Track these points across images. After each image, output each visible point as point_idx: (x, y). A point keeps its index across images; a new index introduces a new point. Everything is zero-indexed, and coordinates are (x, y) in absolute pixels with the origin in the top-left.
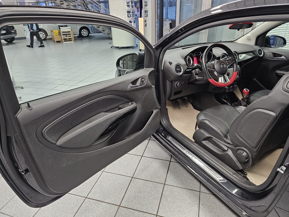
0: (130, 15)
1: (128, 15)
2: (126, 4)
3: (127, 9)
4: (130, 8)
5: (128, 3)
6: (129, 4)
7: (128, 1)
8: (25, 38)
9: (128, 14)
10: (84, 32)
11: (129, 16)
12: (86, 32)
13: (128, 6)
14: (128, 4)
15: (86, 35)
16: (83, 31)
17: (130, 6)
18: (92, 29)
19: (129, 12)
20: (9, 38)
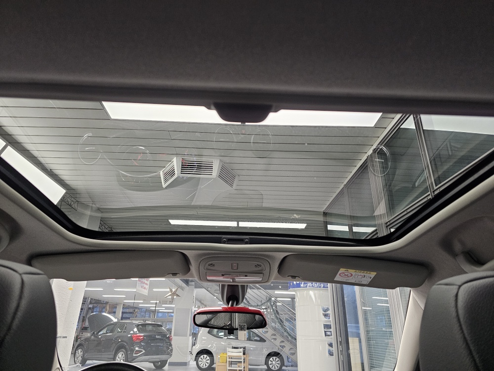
0: (331, 332)
1: (325, 332)
2: (322, 312)
3: (324, 320)
4: (329, 318)
5: (326, 310)
6: (327, 313)
7: (326, 307)
9: (326, 330)
10: (274, 362)
11: (328, 333)
12: (278, 362)
13: (326, 315)
14: (324, 311)
16: (272, 360)
17: (329, 317)
18: (288, 358)
19: (327, 327)
20: (158, 360)
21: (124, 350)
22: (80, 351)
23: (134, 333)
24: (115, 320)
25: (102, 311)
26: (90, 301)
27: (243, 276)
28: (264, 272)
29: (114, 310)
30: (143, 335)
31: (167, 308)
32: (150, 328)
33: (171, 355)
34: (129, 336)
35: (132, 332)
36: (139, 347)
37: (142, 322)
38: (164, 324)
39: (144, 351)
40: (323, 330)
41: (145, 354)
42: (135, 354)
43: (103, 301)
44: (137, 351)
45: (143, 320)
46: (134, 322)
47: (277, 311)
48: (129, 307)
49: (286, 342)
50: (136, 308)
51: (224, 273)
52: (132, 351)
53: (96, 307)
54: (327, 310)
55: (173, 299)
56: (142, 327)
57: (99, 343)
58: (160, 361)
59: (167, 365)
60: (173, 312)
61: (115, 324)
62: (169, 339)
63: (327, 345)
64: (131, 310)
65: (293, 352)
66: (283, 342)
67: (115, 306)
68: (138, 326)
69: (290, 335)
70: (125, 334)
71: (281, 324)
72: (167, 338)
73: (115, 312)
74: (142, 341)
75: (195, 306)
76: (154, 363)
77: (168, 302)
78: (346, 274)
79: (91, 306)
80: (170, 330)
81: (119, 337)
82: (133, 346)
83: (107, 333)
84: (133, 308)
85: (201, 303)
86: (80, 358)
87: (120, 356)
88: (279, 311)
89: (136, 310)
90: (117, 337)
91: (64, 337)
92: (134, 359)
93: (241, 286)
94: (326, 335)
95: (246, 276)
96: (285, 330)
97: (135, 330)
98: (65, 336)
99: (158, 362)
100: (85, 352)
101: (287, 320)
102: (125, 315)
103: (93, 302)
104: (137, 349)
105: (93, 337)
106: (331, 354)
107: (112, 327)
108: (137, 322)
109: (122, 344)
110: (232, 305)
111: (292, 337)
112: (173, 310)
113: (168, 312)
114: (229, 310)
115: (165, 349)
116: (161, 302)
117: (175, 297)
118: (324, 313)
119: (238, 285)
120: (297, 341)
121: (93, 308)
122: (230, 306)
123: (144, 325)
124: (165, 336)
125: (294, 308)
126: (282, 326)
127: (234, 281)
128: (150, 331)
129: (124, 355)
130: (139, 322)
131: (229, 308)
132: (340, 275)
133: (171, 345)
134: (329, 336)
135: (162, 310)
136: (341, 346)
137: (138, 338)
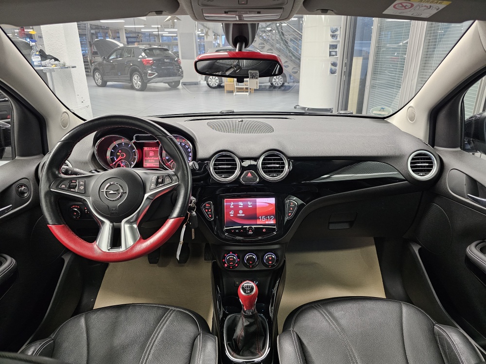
0: (336, 52)
1: (330, 52)
2: (330, 33)
3: (331, 40)
4: (336, 39)
5: (334, 31)
6: (335, 33)
7: (334, 28)
8: (196, 84)
9: (331, 50)
10: (277, 80)
11: (333, 53)
12: (281, 80)
13: (333, 36)
14: (332, 32)
15: (279, 84)
16: (276, 78)
17: (337, 37)
18: (290, 76)
19: (333, 47)
20: (171, 81)
21: (138, 73)
22: (97, 74)
23: (143, 58)
24: (121, 45)
25: (106, 36)
26: (90, 27)
27: (254, 13)
28: (284, 6)
29: (117, 35)
30: (152, 59)
31: (170, 32)
32: (158, 52)
33: (182, 76)
34: (139, 60)
35: (140, 57)
36: (151, 70)
37: (148, 47)
38: (170, 47)
39: (156, 74)
40: (328, 50)
41: (159, 76)
42: (149, 76)
43: (104, 27)
44: (149, 74)
45: (149, 44)
46: (141, 47)
47: (282, 33)
48: (131, 32)
49: (290, 62)
50: (139, 33)
51: (227, 10)
52: (146, 73)
53: (99, 32)
54: (336, 30)
55: (174, 23)
56: (150, 52)
57: (113, 67)
58: (174, 82)
59: (180, 84)
60: (177, 36)
61: (122, 49)
62: (178, 63)
63: (330, 64)
64: (134, 35)
65: (296, 71)
66: (286, 62)
67: (118, 31)
68: (145, 50)
69: (294, 56)
70: (135, 59)
71: (285, 45)
72: (175, 61)
73: (119, 37)
74: (152, 64)
75: (198, 29)
76: (168, 83)
77: (170, 26)
78: (404, 4)
79: (93, 31)
80: (177, 53)
81: (130, 61)
82: (146, 70)
83: (117, 58)
84: (135, 32)
85: (204, 26)
86: (100, 80)
87: (136, 78)
88: (284, 33)
89: (140, 35)
90: (128, 61)
91: (73, 67)
92: (150, 81)
93: (252, 24)
94: (330, 55)
95: (259, 13)
96: (290, 51)
97: (143, 54)
98: (74, 65)
99: (172, 82)
100: (103, 75)
101: (291, 40)
102: (129, 40)
103: (94, 27)
104: (149, 72)
105: (105, 62)
106: (333, 72)
107: (121, 52)
108: (143, 47)
109: (135, 67)
110: (240, 49)
111: (296, 58)
112: (177, 34)
113: (172, 36)
114: (237, 57)
115: (176, 71)
116: (163, 26)
117: (175, 21)
118: (332, 34)
119: (247, 24)
120: (301, 61)
121: (96, 33)
122: (237, 51)
123: (151, 50)
124: (173, 59)
125: (301, 29)
126: (287, 47)
127: (240, 19)
128: (158, 55)
129: (139, 78)
130: (145, 47)
131: (237, 53)
132: (394, 7)
133: (181, 68)
134: (333, 56)
135: (165, 34)
136: (345, 68)
137: (148, 62)
